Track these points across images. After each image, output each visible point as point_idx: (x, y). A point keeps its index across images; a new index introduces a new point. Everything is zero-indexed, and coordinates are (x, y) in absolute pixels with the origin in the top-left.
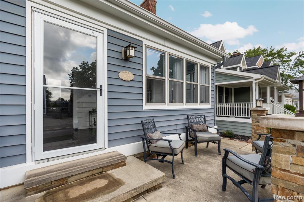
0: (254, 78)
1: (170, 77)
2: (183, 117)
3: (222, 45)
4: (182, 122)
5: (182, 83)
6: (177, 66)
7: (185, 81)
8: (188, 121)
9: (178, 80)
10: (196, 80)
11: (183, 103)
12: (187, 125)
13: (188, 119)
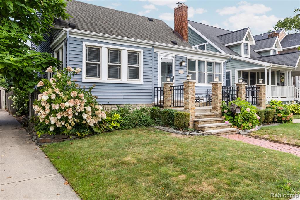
0: (265, 66)
1: (198, 71)
2: (205, 90)
3: (249, 32)
4: (205, 93)
5: (205, 73)
6: (202, 65)
7: (206, 72)
8: (208, 92)
9: (202, 72)
10: (213, 71)
11: (205, 83)
12: (207, 94)
13: (207, 91)
